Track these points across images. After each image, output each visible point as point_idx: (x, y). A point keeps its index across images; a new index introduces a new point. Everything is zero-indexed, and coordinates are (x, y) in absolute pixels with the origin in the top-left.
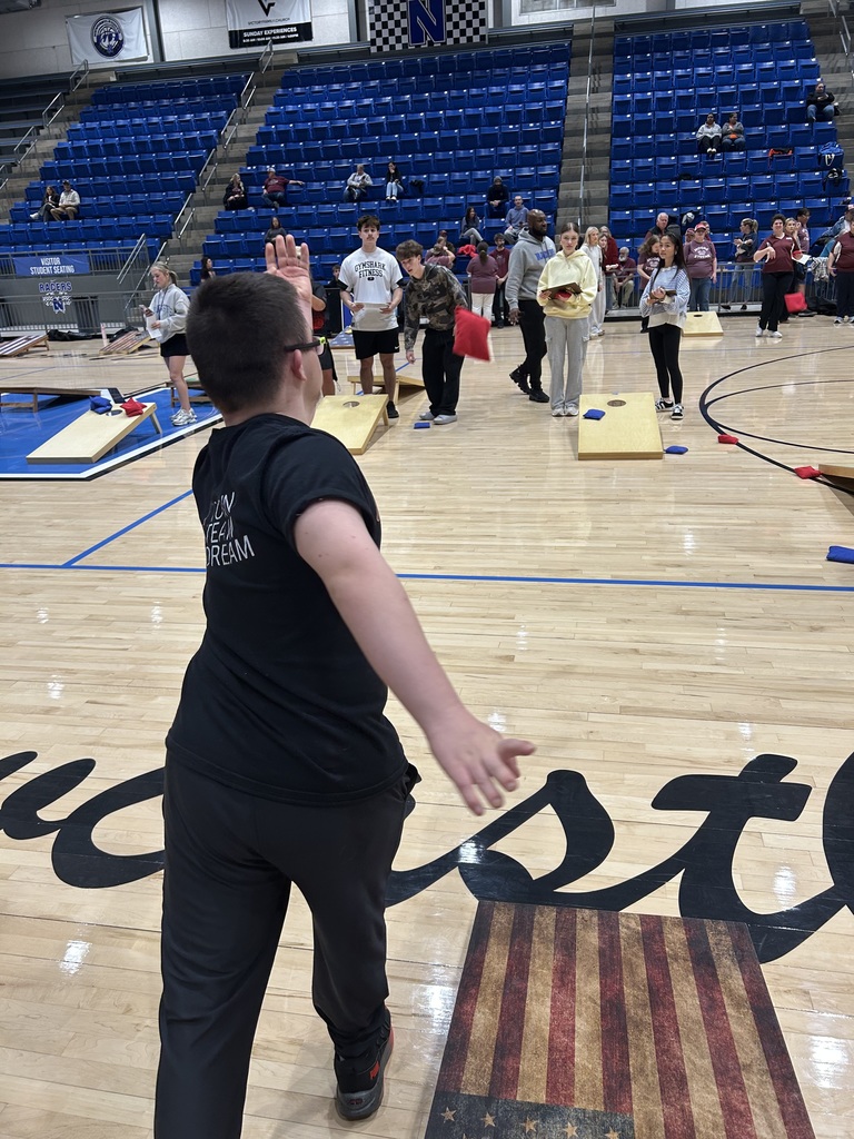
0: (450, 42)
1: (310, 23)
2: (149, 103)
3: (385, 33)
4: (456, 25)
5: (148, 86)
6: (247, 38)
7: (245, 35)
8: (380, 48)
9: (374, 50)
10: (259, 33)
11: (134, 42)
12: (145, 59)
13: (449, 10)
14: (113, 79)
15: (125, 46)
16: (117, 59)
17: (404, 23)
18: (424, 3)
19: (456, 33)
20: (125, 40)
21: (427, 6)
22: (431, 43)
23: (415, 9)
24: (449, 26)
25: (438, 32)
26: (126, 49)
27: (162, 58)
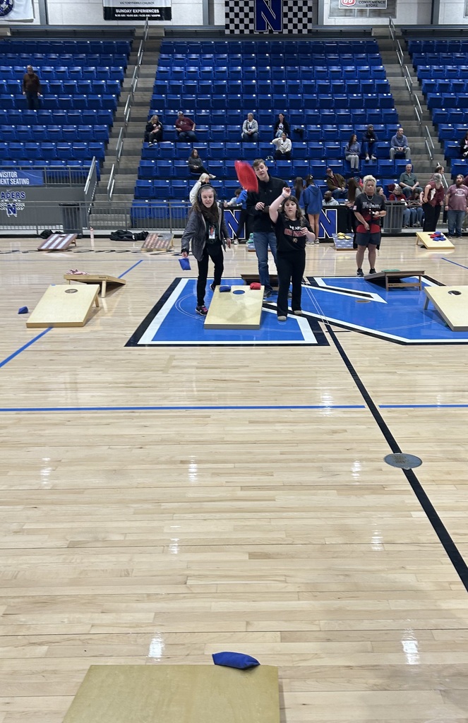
0: (285, 32)
1: (170, 8)
2: (39, 55)
3: (237, 21)
4: (290, 20)
5: (33, 42)
6: (119, 13)
7: (117, 11)
8: (232, 32)
9: (227, 32)
10: (128, 11)
11: (23, 8)
12: (32, 21)
13: (285, 9)
14: (9, 34)
15: (14, 9)
16: (6, 18)
17: (252, 15)
18: (267, 2)
19: (290, 26)
20: (15, 5)
21: (269, 5)
22: (271, 32)
23: (260, 6)
24: (285, 21)
25: (276, 24)
26: (15, 12)
27: (47, 22)
